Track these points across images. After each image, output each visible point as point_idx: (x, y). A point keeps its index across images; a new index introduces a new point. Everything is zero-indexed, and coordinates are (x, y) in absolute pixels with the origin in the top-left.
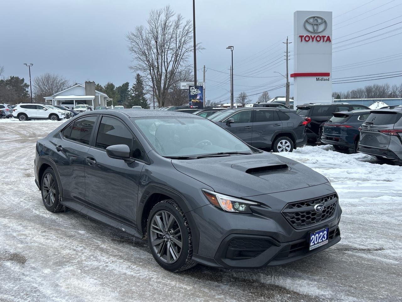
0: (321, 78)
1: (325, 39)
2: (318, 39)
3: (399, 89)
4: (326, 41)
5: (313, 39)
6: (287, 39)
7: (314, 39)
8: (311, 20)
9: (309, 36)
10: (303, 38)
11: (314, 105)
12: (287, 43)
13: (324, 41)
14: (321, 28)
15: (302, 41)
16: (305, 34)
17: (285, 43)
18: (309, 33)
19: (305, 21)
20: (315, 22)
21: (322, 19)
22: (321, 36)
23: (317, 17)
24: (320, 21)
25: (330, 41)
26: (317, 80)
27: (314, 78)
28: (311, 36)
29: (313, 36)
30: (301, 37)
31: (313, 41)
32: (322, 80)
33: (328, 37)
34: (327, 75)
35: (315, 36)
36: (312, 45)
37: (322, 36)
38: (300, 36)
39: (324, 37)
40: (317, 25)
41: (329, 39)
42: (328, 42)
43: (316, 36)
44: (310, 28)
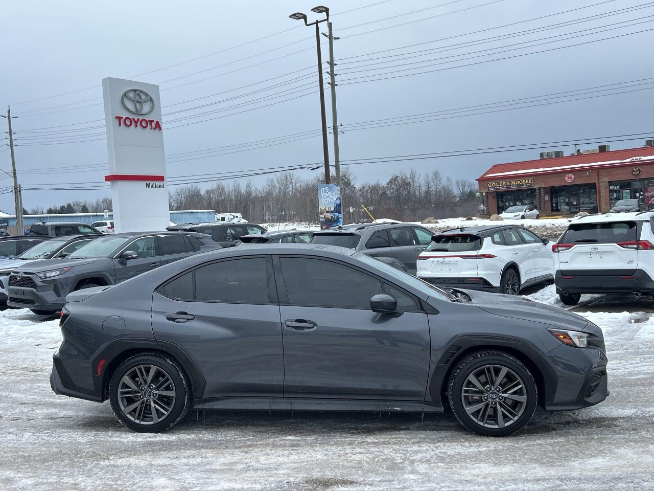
0: (152, 183)
1: (154, 124)
2: (144, 124)
3: (174, 197)
4: (155, 128)
5: (136, 123)
6: (9, 111)
7: (138, 124)
8: (131, 95)
9: (131, 117)
10: (122, 121)
11: (200, 225)
12: (9, 118)
13: (152, 128)
14: (146, 108)
15: (120, 125)
16: (125, 115)
17: (5, 117)
18: (130, 114)
19: (123, 95)
20: (137, 98)
21: (146, 95)
22: (147, 119)
23: (140, 91)
24: (143, 97)
25: (161, 129)
26: (148, 186)
27: (142, 184)
28: (133, 119)
29: (136, 119)
30: (119, 118)
31: (136, 126)
32: (154, 186)
33: (157, 123)
34: (161, 179)
35: (138, 119)
36: (135, 132)
37: (149, 121)
38: (117, 117)
39: (151, 121)
40: (140, 102)
41: (158, 126)
42: (157, 130)
43: (140, 120)
44: (130, 106)
